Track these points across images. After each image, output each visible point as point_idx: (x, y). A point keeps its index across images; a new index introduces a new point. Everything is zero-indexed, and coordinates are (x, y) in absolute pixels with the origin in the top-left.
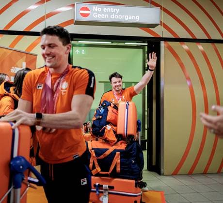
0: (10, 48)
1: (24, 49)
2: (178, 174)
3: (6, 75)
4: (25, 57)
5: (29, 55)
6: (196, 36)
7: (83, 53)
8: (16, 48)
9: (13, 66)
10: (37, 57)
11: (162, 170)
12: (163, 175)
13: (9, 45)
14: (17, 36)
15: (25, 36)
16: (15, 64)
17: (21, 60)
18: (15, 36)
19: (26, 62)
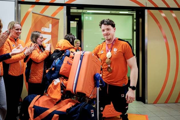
0: (40, 14)
1: (50, 15)
2: (157, 103)
3: (40, 33)
4: (51, 21)
5: (54, 19)
6: (170, 6)
7: (90, 19)
8: (44, 14)
9: (43, 27)
10: (60, 20)
11: (146, 100)
12: (147, 103)
13: (40, 12)
14: (45, 6)
15: (50, 6)
16: (44, 25)
17: (49, 22)
18: (43, 6)
19: (52, 24)
